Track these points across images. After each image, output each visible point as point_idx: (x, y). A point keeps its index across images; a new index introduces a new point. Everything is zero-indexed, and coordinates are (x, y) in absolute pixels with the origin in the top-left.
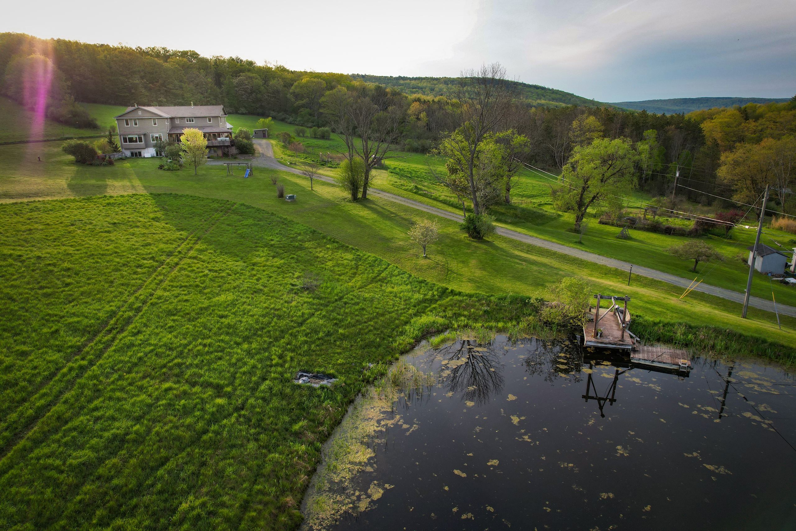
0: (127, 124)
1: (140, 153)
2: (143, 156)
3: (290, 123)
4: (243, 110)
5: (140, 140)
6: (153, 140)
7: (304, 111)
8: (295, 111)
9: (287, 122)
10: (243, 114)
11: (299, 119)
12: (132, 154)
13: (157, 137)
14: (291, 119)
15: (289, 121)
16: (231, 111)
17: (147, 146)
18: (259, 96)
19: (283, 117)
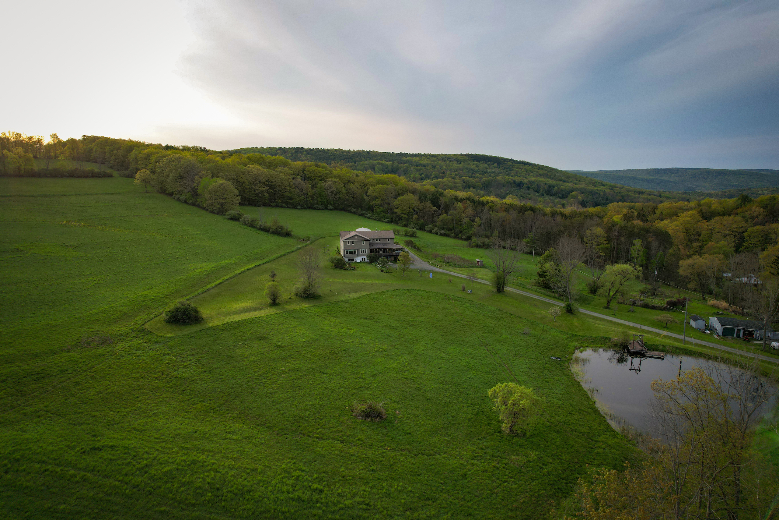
0: (349, 244)
1: (353, 260)
2: (355, 261)
3: (369, 218)
4: (331, 207)
5: (355, 253)
6: (361, 252)
7: (379, 210)
8: (371, 209)
9: (365, 217)
10: (330, 210)
11: (375, 215)
12: (349, 260)
13: (363, 251)
14: (369, 215)
15: (368, 216)
16: (323, 208)
17: (358, 256)
18: (341, 196)
19: (362, 212)
